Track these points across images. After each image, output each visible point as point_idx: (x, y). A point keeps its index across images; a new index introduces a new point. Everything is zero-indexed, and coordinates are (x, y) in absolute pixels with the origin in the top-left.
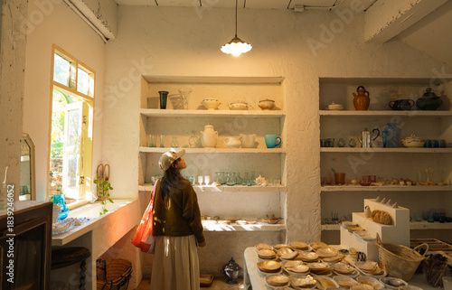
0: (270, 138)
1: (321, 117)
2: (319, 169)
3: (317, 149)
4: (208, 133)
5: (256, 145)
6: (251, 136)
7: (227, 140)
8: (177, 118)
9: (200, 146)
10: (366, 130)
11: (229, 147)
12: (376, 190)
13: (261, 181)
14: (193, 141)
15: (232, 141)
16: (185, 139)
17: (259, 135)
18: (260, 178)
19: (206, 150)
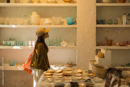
0: (70, 19)
1: (97, 7)
2: (95, 37)
3: (94, 25)
4: (34, 16)
5: (62, 23)
6: (58, 18)
7: (44, 21)
8: (17, 7)
9: (29, 23)
10: (125, 14)
11: (45, 24)
12: (128, 49)
13: (64, 44)
14: (26, 21)
15: (47, 21)
16: (21, 20)
17: (63, 17)
18: (64, 42)
19: (33, 26)
